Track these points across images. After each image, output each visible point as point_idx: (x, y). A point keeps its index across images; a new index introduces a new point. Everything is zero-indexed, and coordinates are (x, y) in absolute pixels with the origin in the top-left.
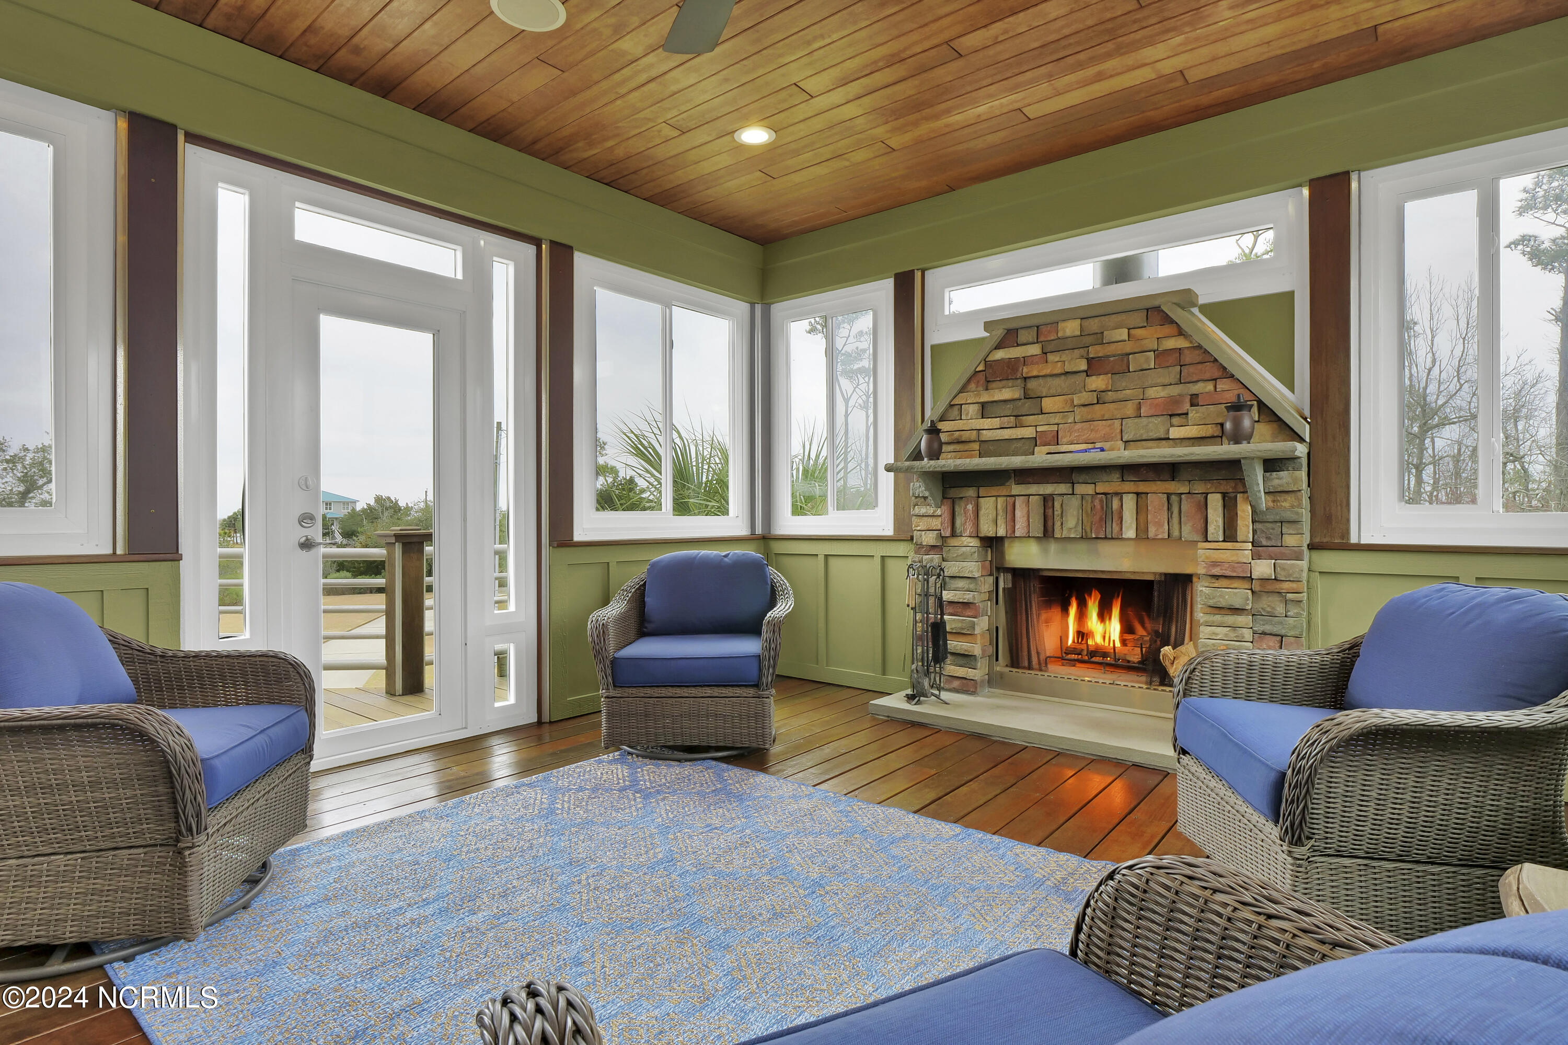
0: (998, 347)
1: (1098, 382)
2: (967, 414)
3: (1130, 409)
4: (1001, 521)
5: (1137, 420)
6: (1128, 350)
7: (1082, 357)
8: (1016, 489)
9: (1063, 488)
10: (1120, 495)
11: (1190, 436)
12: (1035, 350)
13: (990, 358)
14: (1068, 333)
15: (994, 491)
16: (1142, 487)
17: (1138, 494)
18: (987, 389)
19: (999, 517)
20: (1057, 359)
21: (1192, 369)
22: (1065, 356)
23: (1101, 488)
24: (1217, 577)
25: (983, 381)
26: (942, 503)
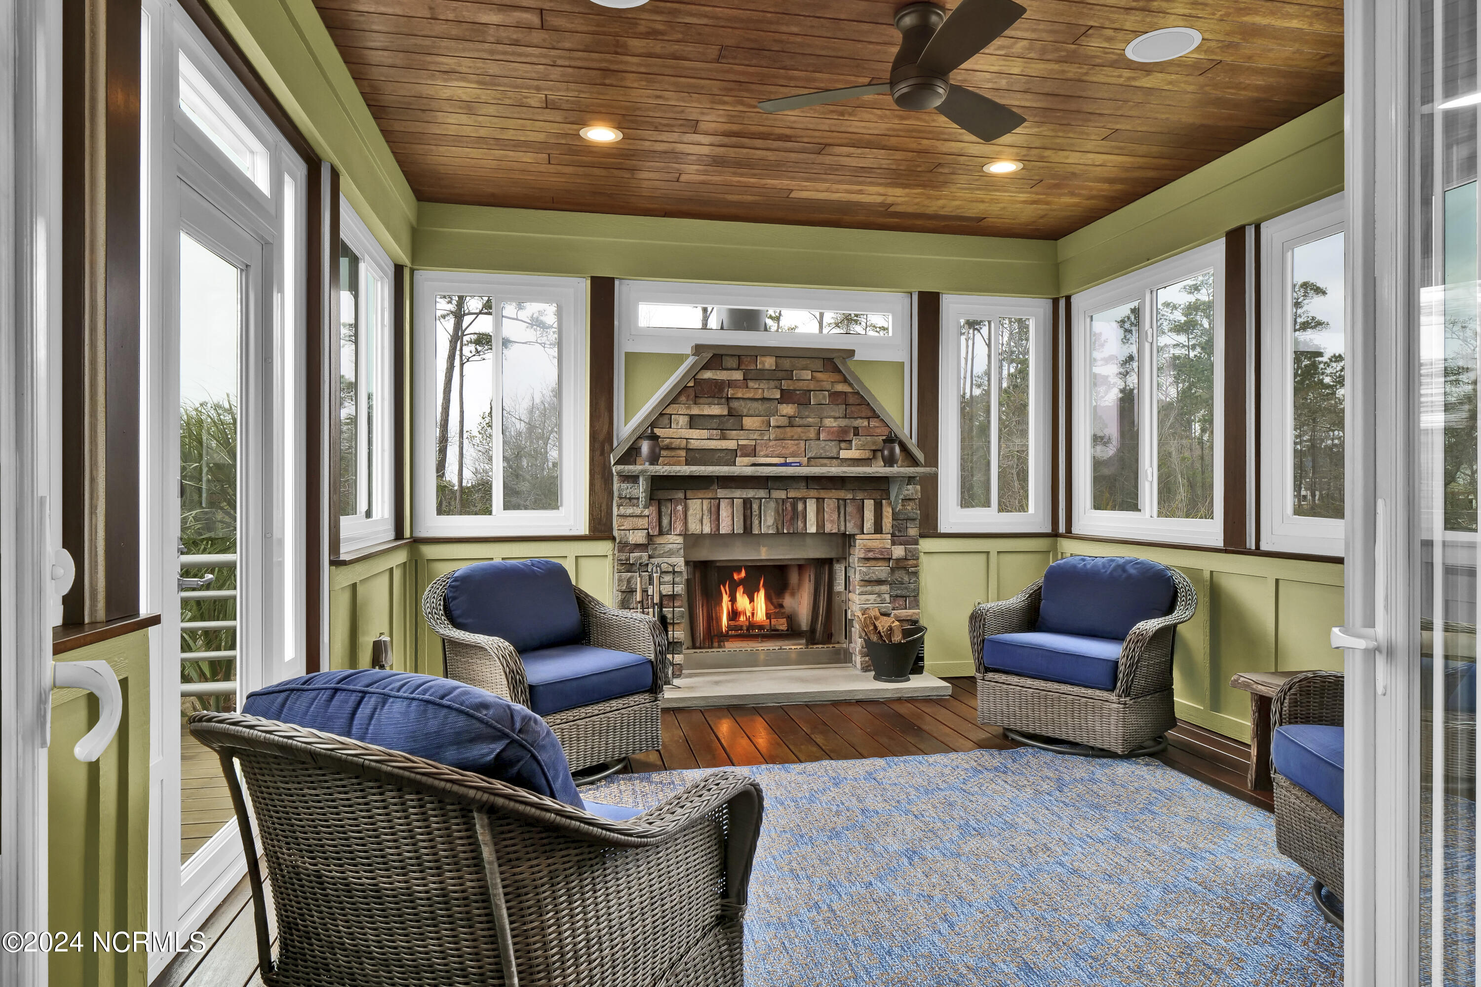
0: (706, 367)
1: (788, 409)
2: (678, 423)
3: (812, 434)
4: (706, 520)
5: (817, 442)
6: (812, 387)
7: (776, 388)
8: (721, 493)
9: (762, 493)
10: (804, 500)
11: (853, 457)
12: (738, 375)
13: (699, 376)
14: (767, 366)
15: (701, 494)
16: (823, 494)
17: (817, 499)
18: (695, 404)
19: (705, 517)
20: (757, 386)
21: (853, 408)
22: (764, 385)
23: (792, 494)
24: (868, 559)
25: (692, 396)
26: (650, 504)
